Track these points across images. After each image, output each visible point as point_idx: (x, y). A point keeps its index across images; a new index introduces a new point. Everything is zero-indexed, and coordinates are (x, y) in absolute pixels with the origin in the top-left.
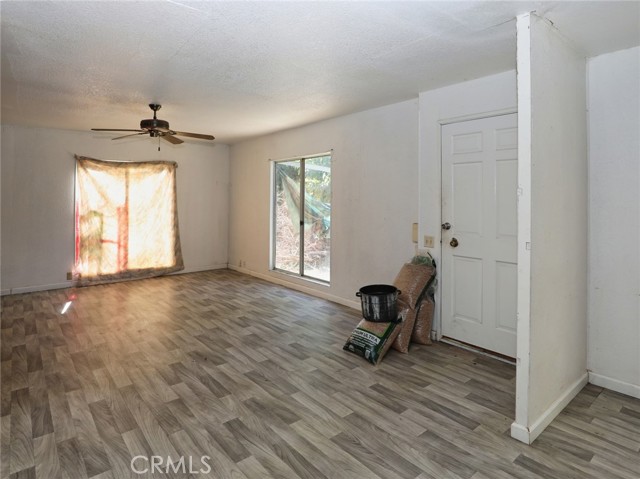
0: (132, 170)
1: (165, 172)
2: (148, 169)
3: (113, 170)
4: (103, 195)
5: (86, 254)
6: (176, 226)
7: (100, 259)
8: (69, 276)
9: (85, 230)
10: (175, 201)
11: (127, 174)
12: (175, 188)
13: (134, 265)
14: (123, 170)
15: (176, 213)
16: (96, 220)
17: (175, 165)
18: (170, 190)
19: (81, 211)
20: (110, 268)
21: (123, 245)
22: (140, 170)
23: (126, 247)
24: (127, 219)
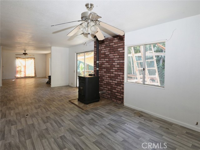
0: (26, 59)
1: (33, 59)
2: (29, 59)
3: (23, 59)
4: (21, 64)
5: (18, 73)
6: (35, 69)
7: (21, 74)
8: (15, 77)
9: (18, 69)
10: (35, 65)
11: (25, 60)
12: (35, 62)
13: (27, 75)
14: (25, 59)
15: (35, 67)
16: (20, 68)
17: (34, 58)
18: (34, 63)
19: (17, 66)
20: (23, 76)
21: (25, 72)
22: (28, 59)
23: (25, 73)
24: (25, 68)
